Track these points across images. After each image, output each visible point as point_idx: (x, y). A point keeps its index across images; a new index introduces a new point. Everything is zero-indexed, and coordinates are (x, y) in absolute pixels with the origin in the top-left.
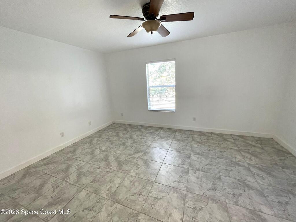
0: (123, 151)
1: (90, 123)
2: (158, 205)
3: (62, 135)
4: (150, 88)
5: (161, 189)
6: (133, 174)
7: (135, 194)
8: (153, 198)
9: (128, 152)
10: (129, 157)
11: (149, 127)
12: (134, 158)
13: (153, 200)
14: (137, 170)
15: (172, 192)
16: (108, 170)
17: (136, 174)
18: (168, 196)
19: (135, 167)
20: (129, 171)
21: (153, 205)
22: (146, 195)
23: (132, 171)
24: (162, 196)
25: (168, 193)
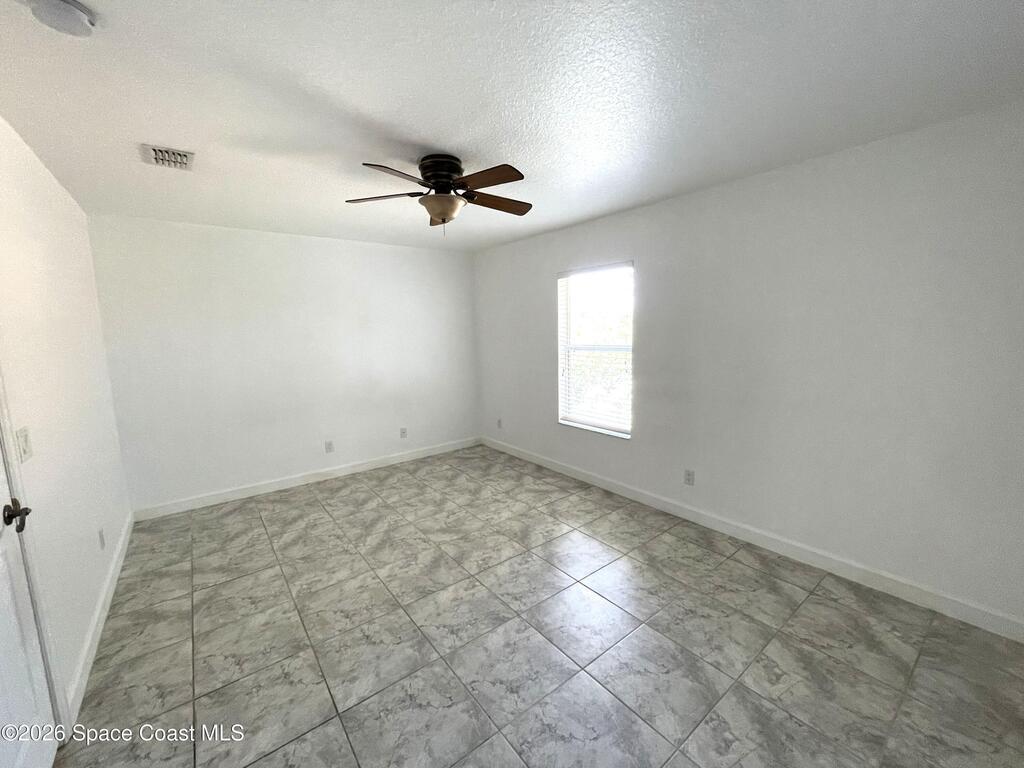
1: (403, 433)
2: (542, 752)
3: (329, 447)
4: (572, 353)
5: (581, 710)
7: (501, 683)
8: (538, 725)
11: (555, 475)
13: (534, 730)
15: (609, 739)
18: (590, 745)
21: (528, 743)
22: (530, 701)
24: (571, 734)
25: (595, 735)
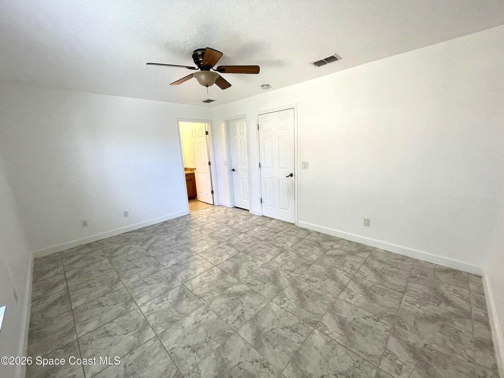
0: (264, 308)
6: (260, 263)
9: (255, 301)
10: (256, 289)
12: (249, 284)
14: (252, 266)
16: (292, 274)
17: (255, 261)
19: (253, 269)
20: (262, 266)
23: (259, 266)
